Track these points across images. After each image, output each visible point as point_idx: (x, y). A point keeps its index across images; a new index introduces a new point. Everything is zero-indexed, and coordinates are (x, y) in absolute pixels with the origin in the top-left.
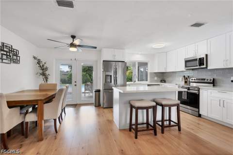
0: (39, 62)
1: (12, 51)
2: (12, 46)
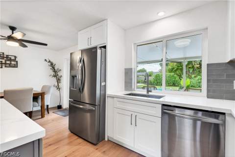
0: (52, 65)
1: (4, 57)
2: (3, 53)
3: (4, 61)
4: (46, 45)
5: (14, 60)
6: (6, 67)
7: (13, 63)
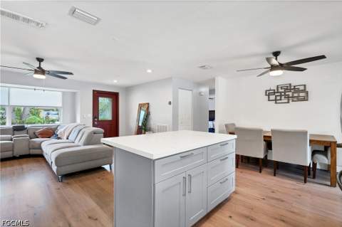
1: (290, 89)
2: (290, 84)
3: (290, 94)
4: (323, 57)
5: (304, 91)
6: (293, 101)
7: (302, 94)
